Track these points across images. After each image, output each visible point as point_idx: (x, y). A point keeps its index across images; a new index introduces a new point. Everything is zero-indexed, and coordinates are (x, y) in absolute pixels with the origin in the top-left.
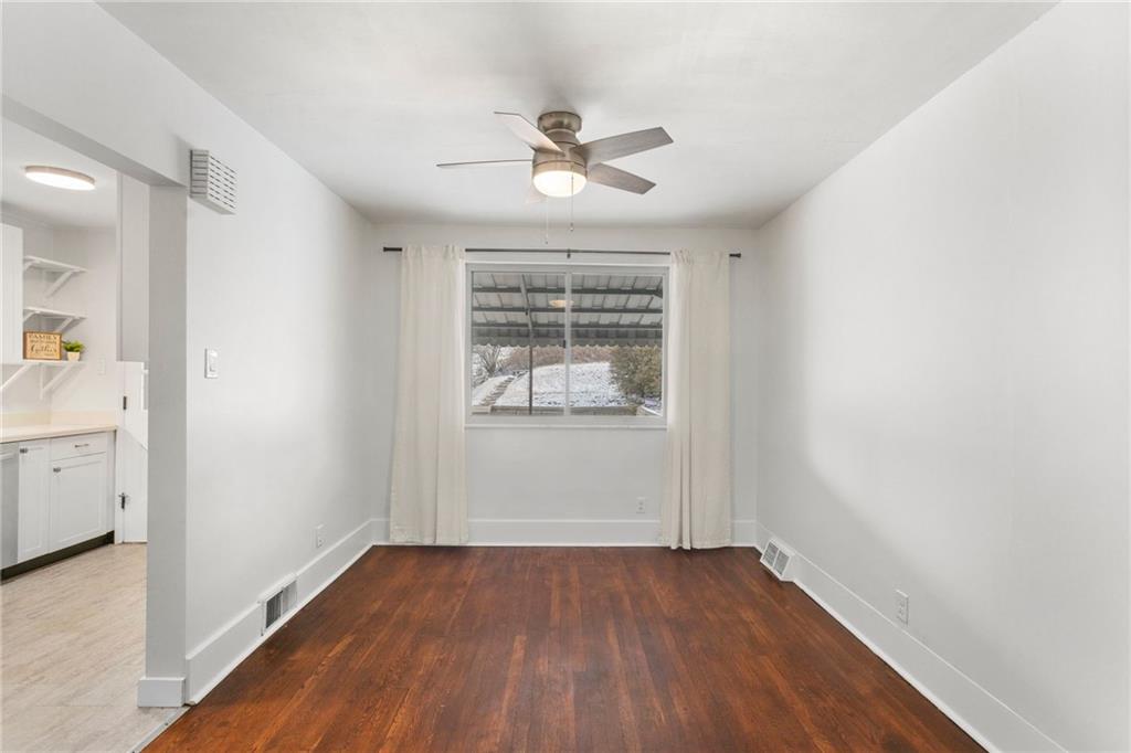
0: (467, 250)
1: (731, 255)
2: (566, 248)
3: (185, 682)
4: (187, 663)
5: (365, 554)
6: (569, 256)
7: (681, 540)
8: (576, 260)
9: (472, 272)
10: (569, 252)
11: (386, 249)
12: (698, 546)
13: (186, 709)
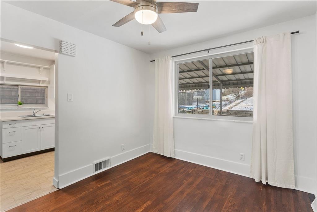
0: (172, 57)
1: (292, 33)
2: (206, 49)
3: (58, 182)
4: (59, 177)
5: (147, 153)
6: (208, 52)
7: (261, 178)
8: (212, 53)
9: (177, 64)
10: (208, 50)
11: (151, 61)
12: (271, 183)
13: (57, 190)
